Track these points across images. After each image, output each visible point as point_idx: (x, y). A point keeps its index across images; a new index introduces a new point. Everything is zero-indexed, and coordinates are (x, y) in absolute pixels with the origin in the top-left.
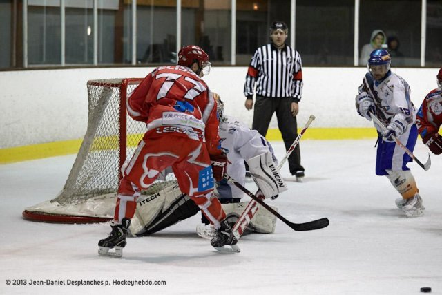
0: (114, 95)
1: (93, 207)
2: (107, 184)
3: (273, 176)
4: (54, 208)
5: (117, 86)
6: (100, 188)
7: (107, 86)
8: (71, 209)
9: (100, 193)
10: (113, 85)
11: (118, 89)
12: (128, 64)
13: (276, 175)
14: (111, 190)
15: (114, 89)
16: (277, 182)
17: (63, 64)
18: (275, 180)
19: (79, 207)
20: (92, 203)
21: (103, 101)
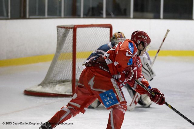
0: (70, 33)
1: (59, 89)
2: (66, 77)
3: (148, 69)
4: (39, 89)
5: (72, 28)
6: (62, 79)
7: (67, 28)
8: (48, 90)
9: (63, 82)
10: (70, 28)
11: (72, 30)
12: (78, 16)
13: (150, 68)
14: (68, 81)
15: (70, 30)
16: (150, 72)
17: (46, 16)
18: (149, 71)
19: (52, 89)
20: (58, 87)
21: (65, 35)
